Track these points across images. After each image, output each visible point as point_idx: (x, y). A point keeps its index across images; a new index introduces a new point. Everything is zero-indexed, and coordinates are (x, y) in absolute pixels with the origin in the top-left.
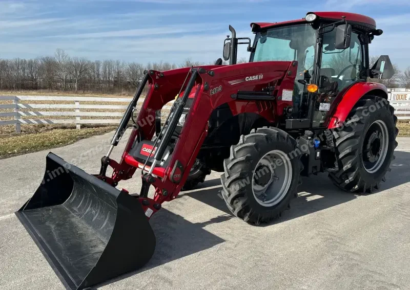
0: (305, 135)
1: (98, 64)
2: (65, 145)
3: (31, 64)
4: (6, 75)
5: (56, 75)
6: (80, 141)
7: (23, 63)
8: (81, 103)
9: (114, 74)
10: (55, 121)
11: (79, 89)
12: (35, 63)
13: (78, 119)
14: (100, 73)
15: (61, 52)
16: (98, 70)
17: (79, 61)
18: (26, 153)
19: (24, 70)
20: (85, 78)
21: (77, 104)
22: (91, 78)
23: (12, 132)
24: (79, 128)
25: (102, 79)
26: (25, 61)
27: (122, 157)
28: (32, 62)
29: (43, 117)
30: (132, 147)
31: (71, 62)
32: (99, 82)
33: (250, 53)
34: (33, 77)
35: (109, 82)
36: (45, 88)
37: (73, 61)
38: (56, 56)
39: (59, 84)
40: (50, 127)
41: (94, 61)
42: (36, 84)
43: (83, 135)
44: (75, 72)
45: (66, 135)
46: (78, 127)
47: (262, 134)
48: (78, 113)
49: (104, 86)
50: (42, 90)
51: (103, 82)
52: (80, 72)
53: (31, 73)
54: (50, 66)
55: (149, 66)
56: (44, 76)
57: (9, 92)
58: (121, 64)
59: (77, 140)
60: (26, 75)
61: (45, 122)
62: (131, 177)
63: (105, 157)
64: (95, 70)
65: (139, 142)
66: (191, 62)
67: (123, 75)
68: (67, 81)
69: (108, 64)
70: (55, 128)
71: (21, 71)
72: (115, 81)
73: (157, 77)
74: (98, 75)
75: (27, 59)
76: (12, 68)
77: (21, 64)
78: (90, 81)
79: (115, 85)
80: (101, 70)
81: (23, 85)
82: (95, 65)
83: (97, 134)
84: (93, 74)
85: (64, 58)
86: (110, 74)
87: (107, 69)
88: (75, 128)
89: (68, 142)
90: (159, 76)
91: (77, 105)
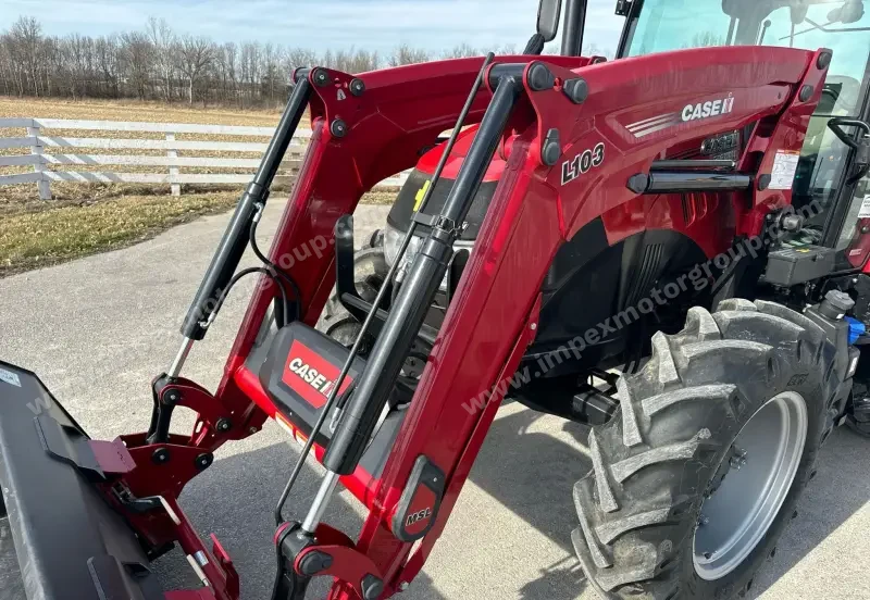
0: (828, 307)
1: (230, 48)
2: (133, 244)
3: (102, 47)
4: (55, 69)
5: (151, 71)
6: (171, 230)
7: (86, 44)
8: (179, 136)
9: (262, 72)
10: (126, 178)
11: (197, 99)
12: (109, 44)
13: (174, 172)
14: (235, 67)
15: (158, 22)
16: (231, 64)
17: (194, 43)
18: (32, 267)
19: (89, 59)
20: (207, 77)
21: (171, 139)
22: (218, 77)
23: (32, 198)
24: (178, 194)
25: (239, 80)
26: (90, 40)
27: (226, 370)
28: (103, 42)
29: (99, 168)
30: (258, 339)
31: (179, 46)
32: (233, 87)
33: (623, 19)
34: (107, 74)
35: (253, 86)
36: (131, 96)
37: (183, 43)
38: (148, 29)
39: (159, 88)
40: (116, 190)
41: (223, 44)
42: (115, 87)
43: (178, 215)
44: (187, 65)
45: (142, 213)
46: (176, 189)
47: (754, 345)
48: (173, 159)
49: (241, 93)
50: (125, 100)
51: (243, 86)
52: (198, 66)
53: (103, 64)
54: (139, 52)
55: (328, 54)
56: (129, 72)
57: (64, 103)
58: (274, 51)
59: (164, 227)
60: (94, 68)
61: (105, 179)
62: (259, 428)
63: (164, 376)
64: (227, 61)
65: (280, 325)
66: (409, 50)
67: (280, 72)
68: (172, 83)
69: (250, 51)
70: (127, 192)
71: (84, 61)
72: (264, 85)
73: (341, 95)
74: (232, 73)
75: (95, 38)
76: (67, 54)
77: (83, 46)
78: (215, 83)
79: (264, 93)
80: (237, 61)
81: (88, 88)
82: (226, 52)
83: (210, 213)
84: (221, 69)
85: (166, 34)
86: (254, 69)
87: (249, 61)
88: (169, 191)
89: (141, 234)
90: (346, 91)
91: (170, 143)
